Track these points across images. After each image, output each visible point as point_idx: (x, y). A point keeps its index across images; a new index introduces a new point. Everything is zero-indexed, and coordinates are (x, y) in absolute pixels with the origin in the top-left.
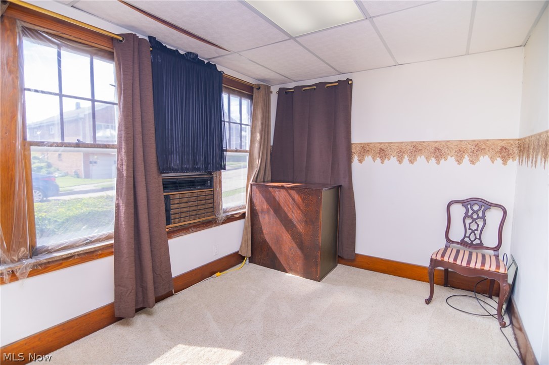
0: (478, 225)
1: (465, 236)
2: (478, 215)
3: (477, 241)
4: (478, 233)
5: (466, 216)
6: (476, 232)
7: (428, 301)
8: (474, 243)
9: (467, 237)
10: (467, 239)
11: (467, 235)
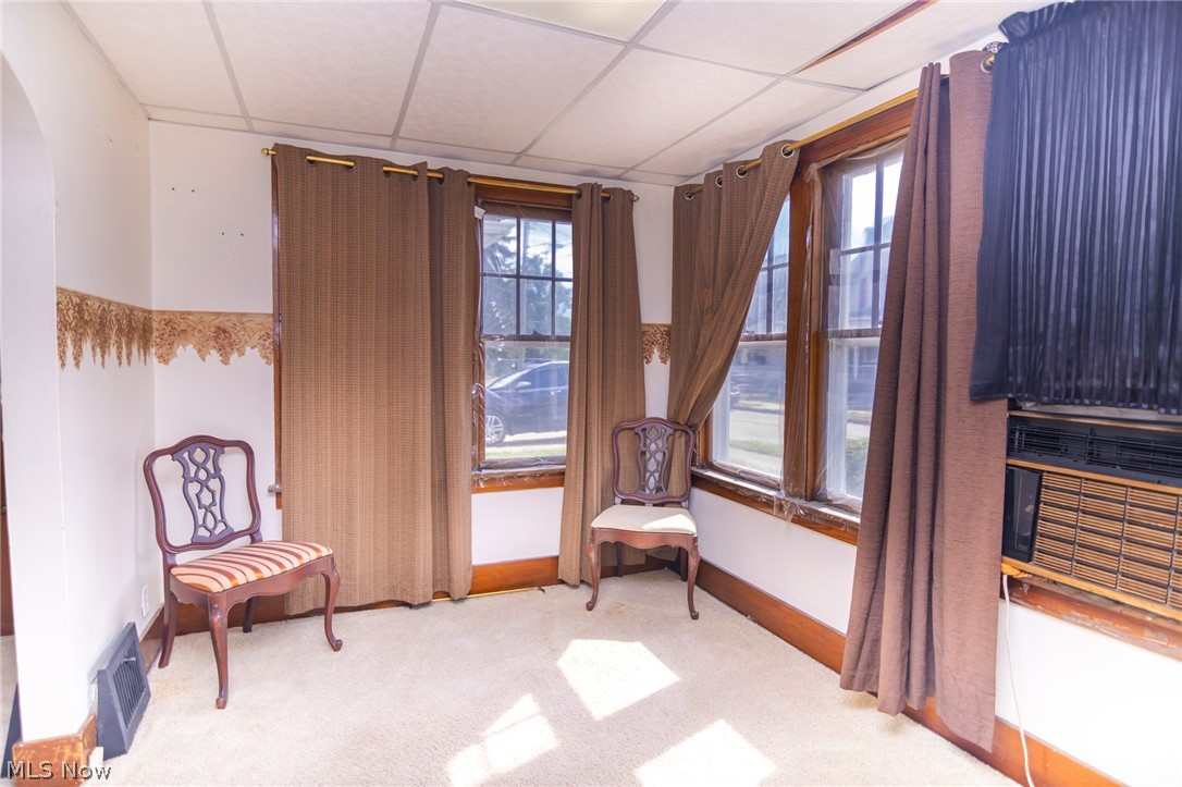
0: (213, 493)
1: (196, 527)
2: (207, 471)
3: (221, 527)
4: (216, 510)
5: (187, 479)
6: (213, 508)
7: (221, 703)
8: (217, 532)
9: (201, 526)
10: (203, 532)
11: (201, 522)
